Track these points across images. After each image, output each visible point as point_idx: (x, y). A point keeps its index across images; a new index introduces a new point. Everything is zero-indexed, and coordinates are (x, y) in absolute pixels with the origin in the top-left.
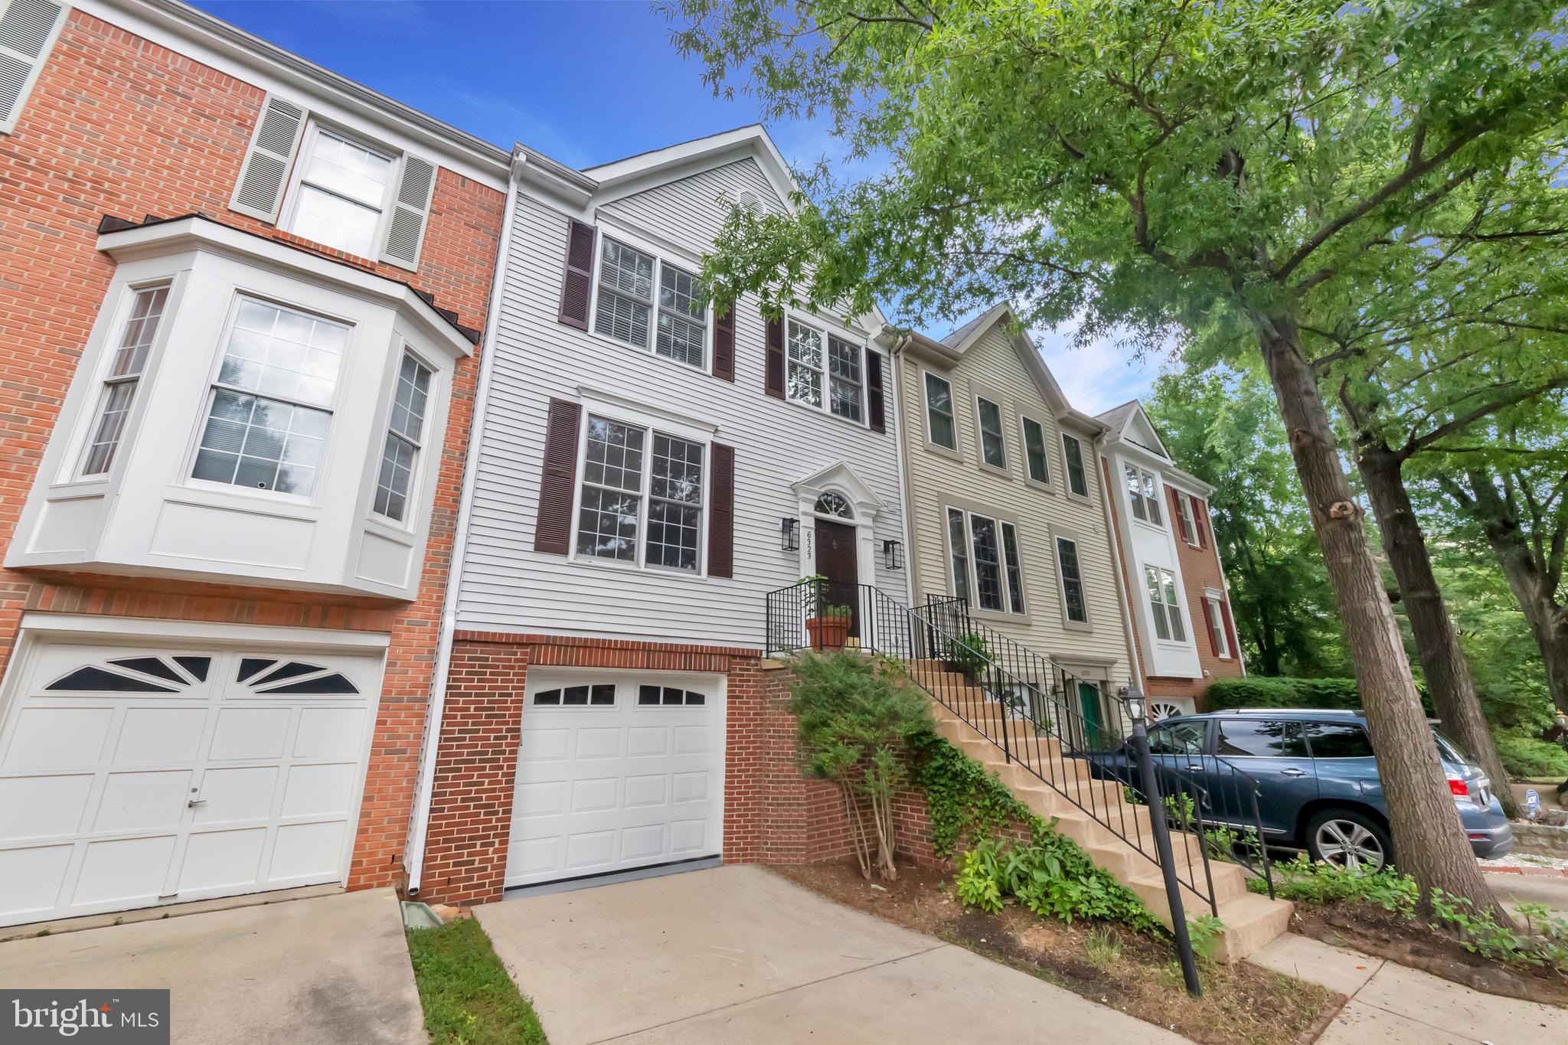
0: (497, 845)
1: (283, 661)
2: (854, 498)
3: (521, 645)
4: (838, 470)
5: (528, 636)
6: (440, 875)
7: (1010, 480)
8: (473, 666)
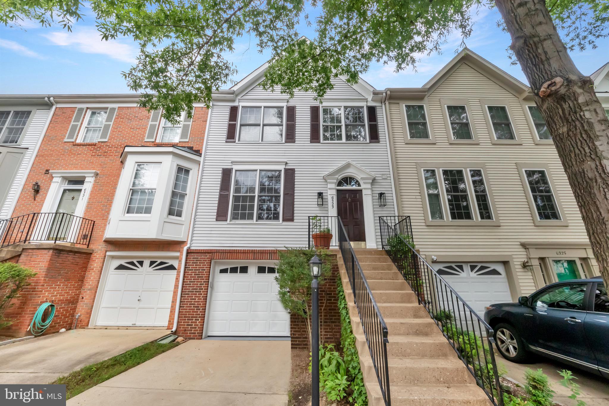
0: (200, 320)
1: (159, 261)
2: (358, 176)
3: (208, 253)
4: (348, 166)
5: (210, 250)
6: (183, 328)
7: (478, 144)
8: (194, 261)
